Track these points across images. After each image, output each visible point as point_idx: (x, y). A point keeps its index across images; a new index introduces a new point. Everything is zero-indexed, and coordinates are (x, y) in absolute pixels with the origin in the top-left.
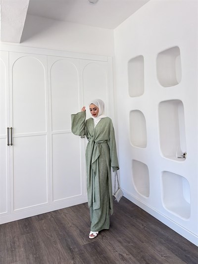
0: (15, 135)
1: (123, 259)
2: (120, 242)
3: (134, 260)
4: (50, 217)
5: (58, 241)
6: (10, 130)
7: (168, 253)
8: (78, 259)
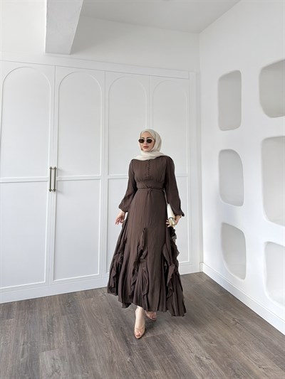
0: (60, 177)
1: (201, 363)
2: (198, 339)
3: (217, 367)
4: (101, 295)
5: (110, 328)
6: (53, 171)
7: (270, 364)
8: (137, 356)
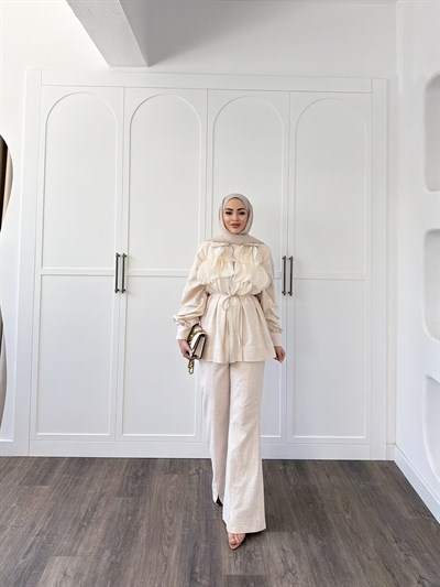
0: (132, 270)
